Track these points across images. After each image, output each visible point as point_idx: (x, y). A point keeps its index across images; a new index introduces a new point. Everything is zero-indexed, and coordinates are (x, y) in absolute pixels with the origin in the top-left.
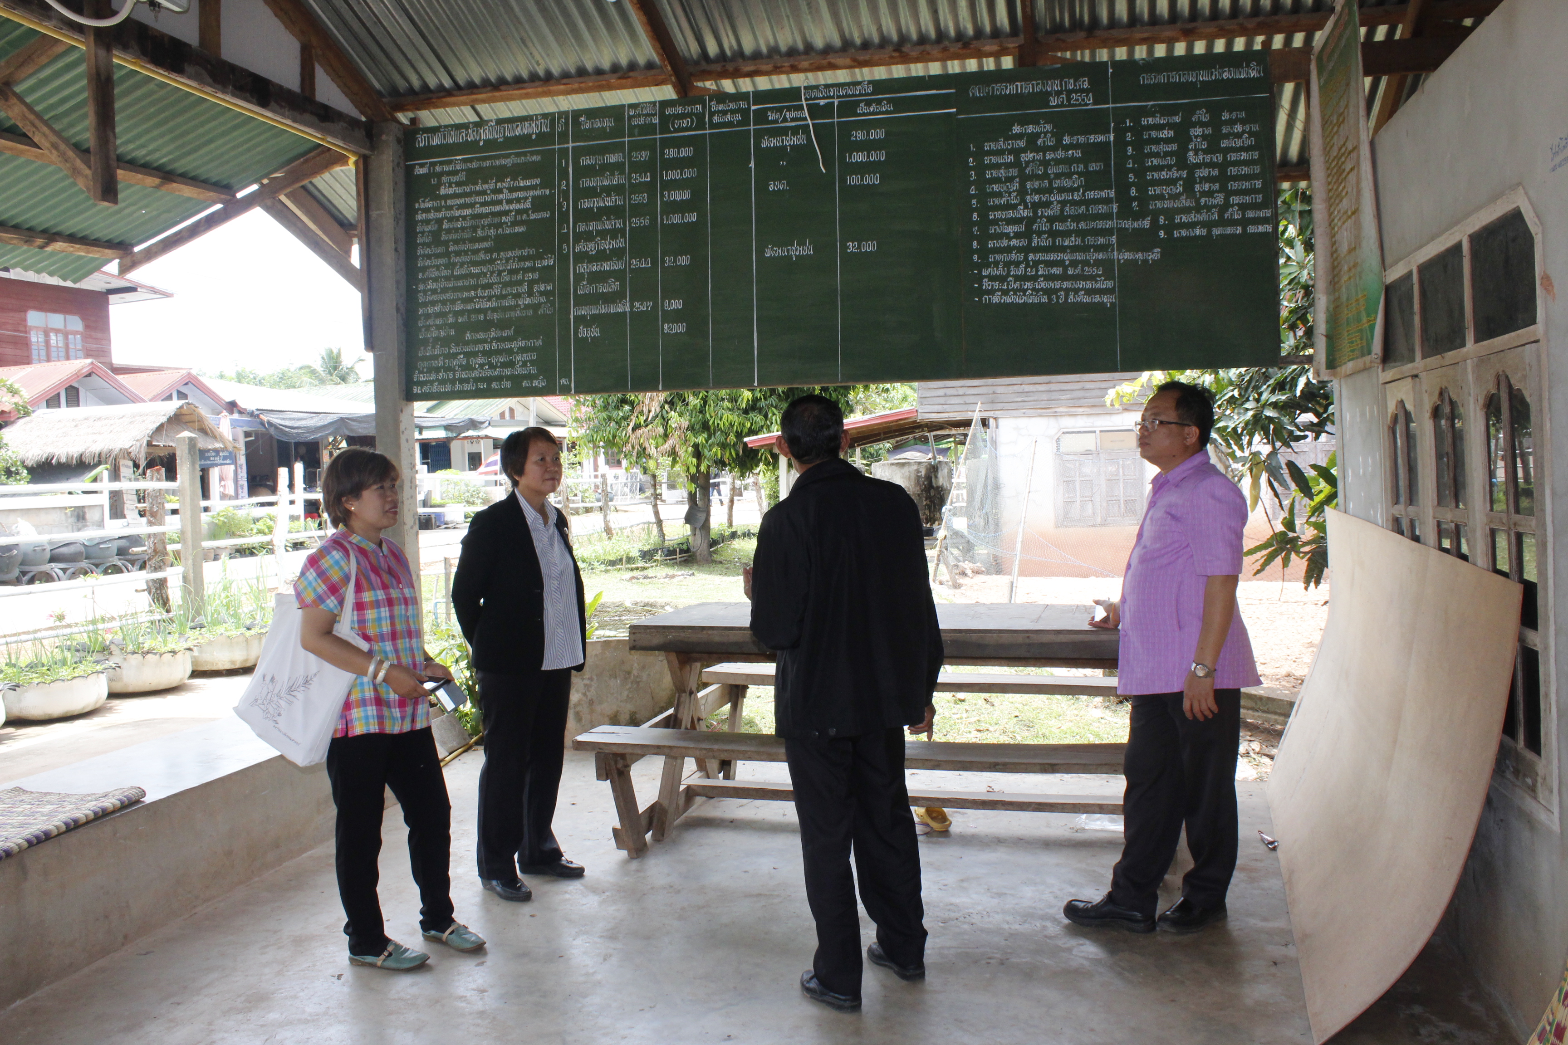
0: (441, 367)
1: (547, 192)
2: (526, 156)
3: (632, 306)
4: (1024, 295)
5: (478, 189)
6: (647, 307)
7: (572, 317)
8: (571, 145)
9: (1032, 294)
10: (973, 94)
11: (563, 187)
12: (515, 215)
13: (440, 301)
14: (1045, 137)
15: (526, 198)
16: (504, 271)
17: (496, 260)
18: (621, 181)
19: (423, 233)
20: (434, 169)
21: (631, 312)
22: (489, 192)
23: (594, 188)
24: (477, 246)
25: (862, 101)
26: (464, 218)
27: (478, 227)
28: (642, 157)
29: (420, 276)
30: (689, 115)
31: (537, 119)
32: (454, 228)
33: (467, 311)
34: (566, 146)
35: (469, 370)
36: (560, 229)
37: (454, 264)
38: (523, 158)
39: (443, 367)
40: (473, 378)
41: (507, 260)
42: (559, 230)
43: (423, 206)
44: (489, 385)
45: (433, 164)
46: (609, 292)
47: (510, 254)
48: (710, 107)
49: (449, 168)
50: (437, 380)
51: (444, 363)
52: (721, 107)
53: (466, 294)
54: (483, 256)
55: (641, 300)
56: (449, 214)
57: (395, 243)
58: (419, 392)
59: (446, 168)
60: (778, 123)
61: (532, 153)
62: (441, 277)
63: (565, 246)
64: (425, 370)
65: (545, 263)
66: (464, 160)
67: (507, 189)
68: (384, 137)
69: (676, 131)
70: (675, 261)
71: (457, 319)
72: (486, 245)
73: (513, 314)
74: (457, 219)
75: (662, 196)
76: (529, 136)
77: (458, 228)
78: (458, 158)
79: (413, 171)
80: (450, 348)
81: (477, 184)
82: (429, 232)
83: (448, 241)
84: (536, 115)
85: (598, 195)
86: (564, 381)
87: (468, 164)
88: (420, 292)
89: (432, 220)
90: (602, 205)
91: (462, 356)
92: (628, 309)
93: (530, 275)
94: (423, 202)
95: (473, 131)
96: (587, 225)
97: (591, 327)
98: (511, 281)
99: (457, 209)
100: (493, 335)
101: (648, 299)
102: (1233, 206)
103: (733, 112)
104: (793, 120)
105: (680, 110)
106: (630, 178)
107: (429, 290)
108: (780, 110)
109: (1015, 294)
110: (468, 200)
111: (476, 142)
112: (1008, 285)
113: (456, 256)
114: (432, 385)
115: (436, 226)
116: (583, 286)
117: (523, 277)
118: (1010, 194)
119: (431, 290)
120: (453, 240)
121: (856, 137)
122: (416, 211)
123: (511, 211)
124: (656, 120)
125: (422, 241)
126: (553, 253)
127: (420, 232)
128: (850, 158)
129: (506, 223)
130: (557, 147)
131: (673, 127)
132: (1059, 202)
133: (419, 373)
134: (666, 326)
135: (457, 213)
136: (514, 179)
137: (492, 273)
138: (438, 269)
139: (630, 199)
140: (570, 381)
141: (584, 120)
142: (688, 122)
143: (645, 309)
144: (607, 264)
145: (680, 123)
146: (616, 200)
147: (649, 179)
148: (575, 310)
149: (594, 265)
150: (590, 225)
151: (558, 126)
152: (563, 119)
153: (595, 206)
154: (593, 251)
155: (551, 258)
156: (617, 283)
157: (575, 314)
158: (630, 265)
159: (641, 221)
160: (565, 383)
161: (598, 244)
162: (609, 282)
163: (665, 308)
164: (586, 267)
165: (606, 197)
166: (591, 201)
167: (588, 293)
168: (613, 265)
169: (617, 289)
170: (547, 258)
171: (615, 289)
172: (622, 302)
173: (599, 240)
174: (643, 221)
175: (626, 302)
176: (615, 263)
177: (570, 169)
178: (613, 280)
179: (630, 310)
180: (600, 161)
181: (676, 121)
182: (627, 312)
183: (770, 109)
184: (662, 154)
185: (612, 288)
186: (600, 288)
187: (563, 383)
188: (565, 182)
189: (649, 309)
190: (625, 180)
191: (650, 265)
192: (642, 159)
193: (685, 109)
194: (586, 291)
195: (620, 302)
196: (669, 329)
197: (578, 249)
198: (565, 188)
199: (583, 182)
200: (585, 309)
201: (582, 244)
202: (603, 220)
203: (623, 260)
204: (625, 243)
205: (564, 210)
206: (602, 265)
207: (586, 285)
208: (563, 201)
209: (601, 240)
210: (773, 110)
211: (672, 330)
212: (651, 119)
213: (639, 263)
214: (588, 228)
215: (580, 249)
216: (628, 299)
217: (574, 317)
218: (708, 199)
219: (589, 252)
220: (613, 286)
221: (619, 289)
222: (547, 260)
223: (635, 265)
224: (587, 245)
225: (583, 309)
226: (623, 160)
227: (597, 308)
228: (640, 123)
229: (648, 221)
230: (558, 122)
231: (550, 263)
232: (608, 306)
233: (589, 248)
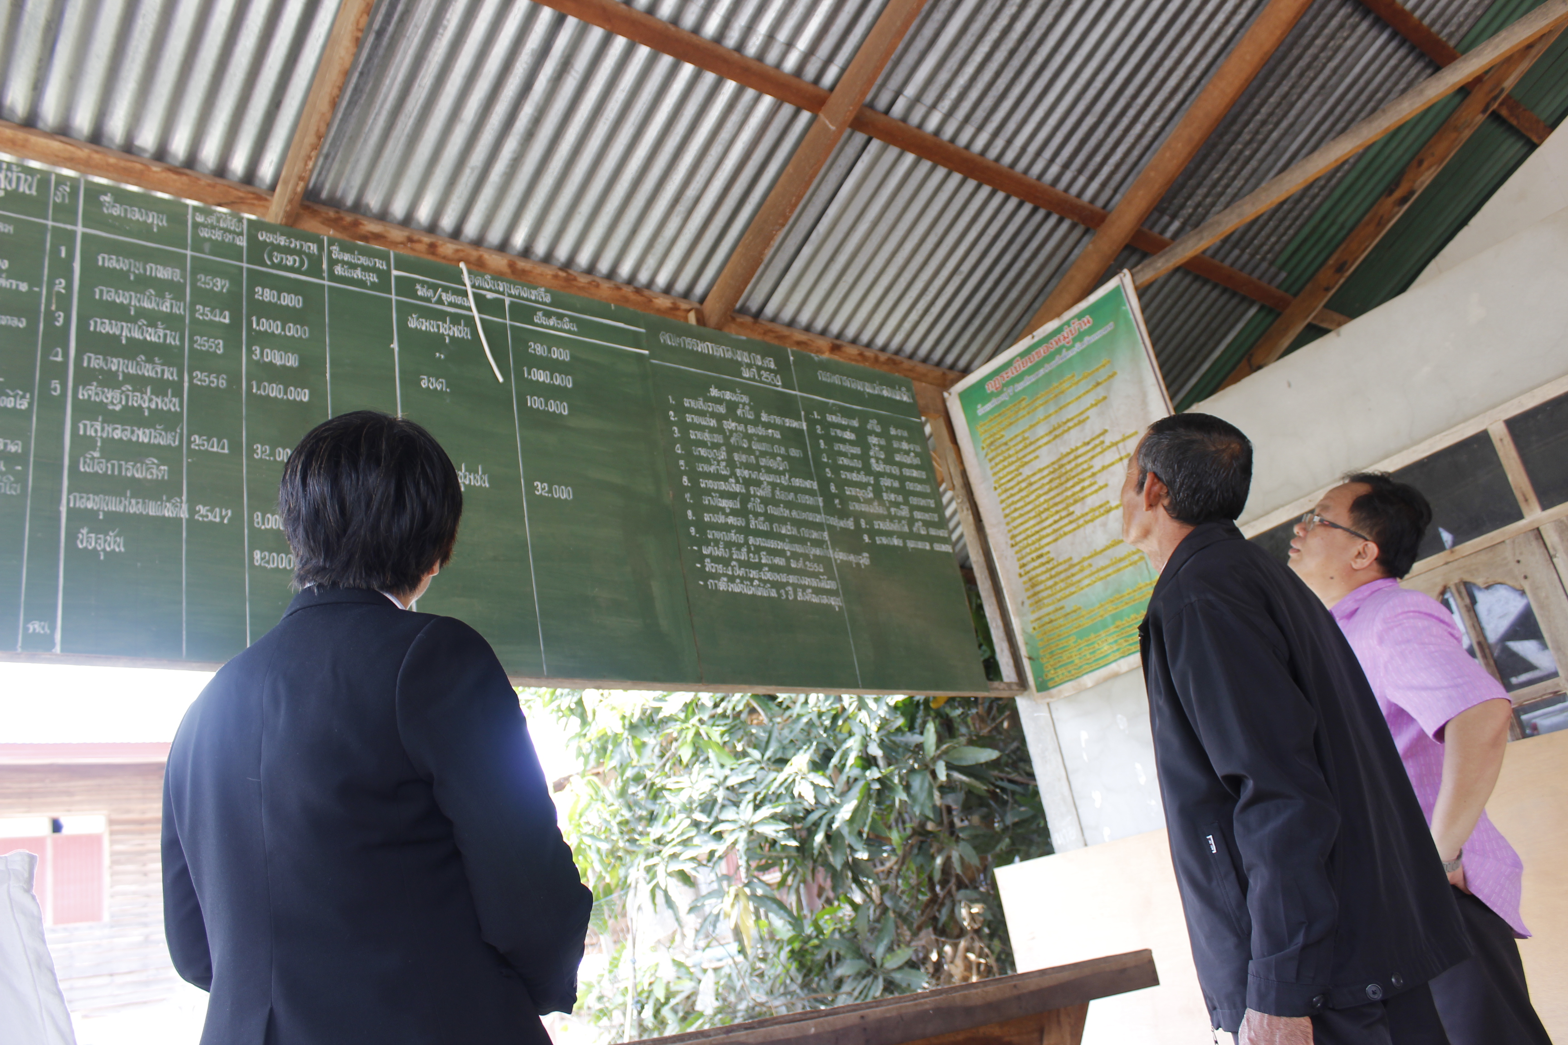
1: (24, 287)
3: (192, 511)
4: (752, 585)
6: (222, 518)
7: (63, 509)
8: (80, 229)
9: (759, 586)
10: (664, 341)
11: (60, 288)
14: (743, 408)
18: (176, 310)
21: (191, 520)
23: (124, 308)
25: (540, 310)
28: (215, 285)
30: (299, 252)
34: (69, 227)
36: (48, 351)
42: (45, 356)
46: (145, 479)
48: (330, 252)
52: (347, 257)
55: (212, 505)
60: (430, 302)
63: (56, 384)
65: (9, 403)
69: (274, 266)
70: (272, 453)
75: (250, 352)
85: (133, 320)
86: (35, 627)
90: (137, 335)
92: (184, 515)
96: (106, 360)
97: (106, 534)
101: (223, 505)
102: (917, 520)
103: (365, 269)
104: (451, 304)
105: (282, 241)
106: (193, 311)
108: (435, 287)
109: (742, 583)
112: (733, 570)
116: (93, 458)
118: (719, 462)
121: (535, 350)
124: (242, 242)
126: (28, 388)
128: (529, 374)
130: (50, 223)
131: (271, 259)
132: (769, 483)
134: (257, 555)
139: (192, 341)
140: (53, 628)
141: (109, 203)
142: (295, 261)
143: (218, 520)
144: (144, 433)
145: (282, 259)
146: (165, 336)
147: (227, 321)
148: (72, 497)
149: (117, 429)
150: (112, 362)
151: (55, 194)
152: (68, 189)
153: (124, 334)
154: (115, 405)
155: (23, 397)
156: (162, 468)
157: (72, 505)
158: (189, 442)
159: (211, 379)
160: (38, 629)
161: (127, 397)
162: (147, 462)
163: (256, 525)
164: (99, 428)
165: (148, 326)
166: (116, 325)
167: (100, 472)
168: (155, 437)
169: (163, 476)
170: (15, 397)
171: (158, 476)
172: (173, 501)
173: (128, 390)
174: (215, 380)
175: (181, 502)
176: (161, 435)
177: (77, 266)
178: (156, 461)
179: (187, 516)
180: (138, 269)
181: (275, 253)
182: (181, 519)
183: (419, 281)
184: (251, 292)
185: (152, 474)
186: (127, 469)
187: (34, 629)
188: (63, 281)
189: (226, 521)
190: (185, 310)
191: (226, 451)
192: (215, 289)
193: (291, 242)
194: (97, 468)
195: (168, 500)
196: (262, 559)
197: (83, 395)
198: (63, 291)
199: (101, 292)
200: (94, 500)
201: (93, 388)
202: (139, 359)
203: (176, 432)
204: (181, 406)
205: (58, 324)
206: (133, 432)
207: (98, 458)
208: (58, 309)
209: (133, 391)
210: (423, 283)
211: (268, 562)
212: (234, 239)
213: (206, 443)
214: (107, 365)
215: (90, 396)
216: (184, 498)
217: (69, 510)
218: (328, 375)
219: (106, 404)
220: (154, 471)
221: (166, 477)
222: (12, 399)
223: (198, 445)
224: (103, 392)
225: (88, 499)
226: (182, 281)
227: (121, 502)
228: (213, 237)
229: (224, 382)
230: (56, 188)
231: (21, 405)
232: (144, 503)
233: (107, 398)
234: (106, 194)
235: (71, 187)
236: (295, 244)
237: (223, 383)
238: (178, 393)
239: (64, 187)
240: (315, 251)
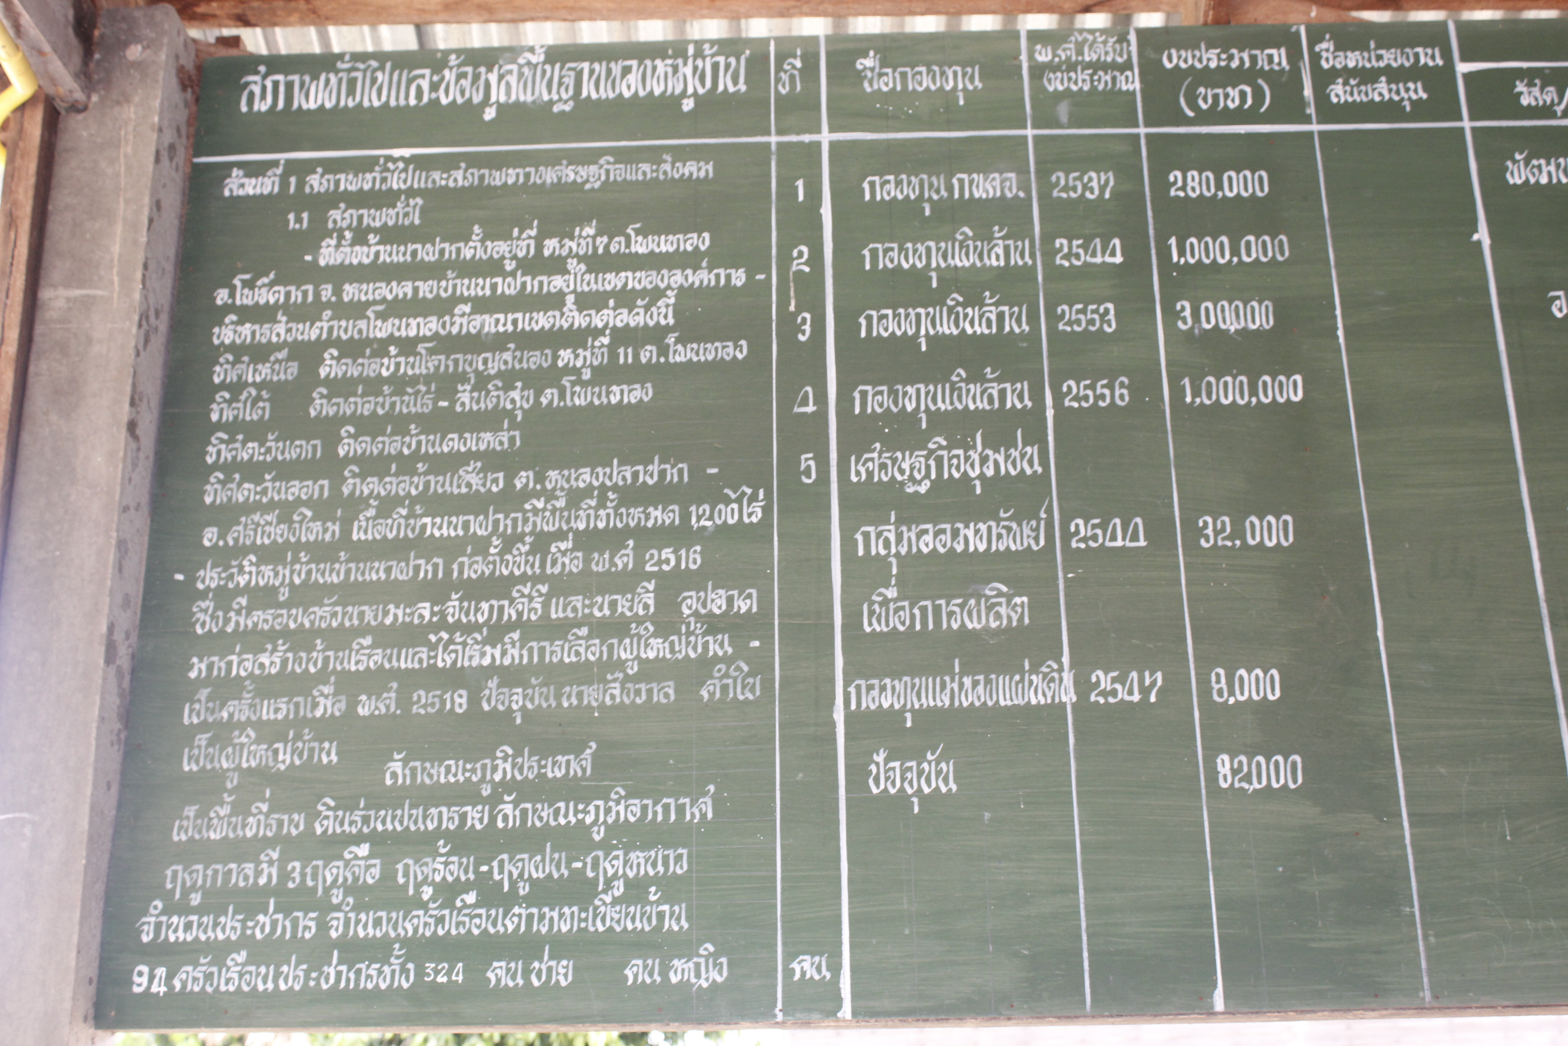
0: (267, 891)
1: (739, 278)
2: (660, 162)
3: (1083, 686)
5: (467, 253)
6: (1145, 691)
7: (839, 716)
8: (825, 137)
11: (800, 265)
12: (612, 349)
13: (285, 633)
15: (656, 294)
16: (560, 535)
17: (526, 494)
18: (1016, 259)
19: (236, 388)
20: (301, 184)
21: (1082, 706)
22: (509, 266)
23: (918, 277)
24: (453, 443)
26: (408, 346)
27: (463, 378)
28: (1085, 187)
29: (210, 536)
30: (1248, 75)
31: (699, 54)
32: (362, 380)
33: (396, 674)
34: (807, 138)
35: (388, 906)
36: (788, 398)
37: (356, 504)
38: (646, 167)
39: (279, 891)
40: (405, 942)
41: (575, 498)
42: (785, 405)
43: (245, 298)
44: (475, 972)
45: (303, 169)
46: (986, 629)
47: (585, 477)
48: (1315, 58)
49: (366, 182)
50: (245, 942)
51: (285, 876)
52: (1353, 59)
53: (396, 614)
54: (475, 480)
55: (1120, 664)
56: (346, 330)
57: (133, 403)
58: (158, 988)
59: (348, 183)
60: (1553, 115)
61: (681, 154)
62: (298, 547)
63: (807, 460)
64: (196, 899)
65: (729, 515)
66: (422, 163)
67: (581, 259)
68: (134, 52)
69: (1202, 118)
70: (1238, 532)
71: (353, 704)
72: (488, 440)
73: (592, 695)
74: (380, 348)
75: (1172, 316)
76: (671, 102)
77: (380, 380)
78: (397, 153)
79: (220, 182)
80: (313, 816)
81: (467, 239)
82: (259, 386)
83: (339, 421)
84: (698, 44)
85: (936, 299)
87: (436, 175)
88: (203, 595)
89: (279, 347)
90: (947, 329)
91: (364, 850)
92: (1068, 696)
93: (667, 553)
94: (249, 285)
95: (461, 76)
96: (893, 393)
97: (921, 759)
98: (586, 572)
99: (383, 316)
100: (504, 770)
101: (1144, 663)
103: (1395, 75)
105: (1212, 58)
106: (1049, 253)
107: (238, 591)
108: (1558, 79)
110: (426, 289)
111: (471, 110)
113: (363, 476)
114: (220, 962)
115: (294, 368)
116: (885, 602)
117: (640, 561)
119: (246, 590)
120: (354, 419)
122: (218, 315)
123: (597, 333)
124: (1132, 82)
125: (228, 415)
126: (760, 480)
127: (223, 386)
129: (577, 371)
130: (773, 139)
131: (1193, 105)
133: (168, 911)
134: (1224, 764)
135: (381, 330)
136: (610, 229)
137: (510, 542)
138: (285, 518)
139: (1053, 318)
140: (835, 968)
141: (872, 69)
142: (1243, 95)
143: (1136, 697)
144: (977, 531)
145: (1216, 97)
146: (1001, 316)
147: (1118, 259)
148: (852, 689)
149: (926, 532)
150: (905, 394)
151: (778, 80)
152: (798, 64)
153: (923, 332)
154: (919, 483)
155: (753, 498)
156: (1018, 600)
157: (853, 707)
158: (1067, 536)
159: (1099, 391)
160: (811, 972)
161: (939, 461)
162: (988, 593)
163: (1216, 697)
164: (892, 537)
165: (965, 305)
166: (907, 316)
167: (901, 628)
168: (999, 536)
169: (1021, 619)
170: (739, 501)
171: (1009, 618)
172: (1044, 669)
173: (941, 447)
174: (1107, 392)
175: (1061, 670)
176: (1009, 529)
177: (826, 212)
178: (1004, 589)
179: (1074, 699)
180: (938, 191)
181: (1202, 90)
182: (1063, 705)
183: (1519, 74)
184: (1161, 185)
185: (998, 616)
186: (951, 614)
187: (803, 973)
188: (805, 249)
189: (1153, 699)
190: (1032, 255)
191: (1142, 543)
192: (1088, 195)
193: (1231, 58)
194: (894, 621)
195: (1034, 670)
196: (1235, 772)
197: (858, 473)
198: (807, 269)
199: (874, 253)
200: (893, 688)
201: (875, 455)
202: (954, 378)
203: (1039, 520)
204: (1044, 462)
205: (802, 338)
206: (955, 534)
207: (895, 600)
208: (799, 309)
209: (949, 448)
210: (1530, 76)
211: (1248, 778)
212: (1114, 79)
213: (1099, 532)
214: (896, 403)
215: (870, 474)
216: (1066, 659)
217: (849, 717)
218: (1340, 333)
219: (902, 484)
220: (1003, 610)
221: (1027, 621)
222: (735, 506)
223: (1084, 540)
224: (894, 461)
225: (883, 689)
226: (1022, 194)
227: (943, 687)
228: (1074, 88)
229: (1125, 392)
230: (779, 68)
231: (750, 515)
232: (988, 682)
233: (902, 471)
234: (865, 55)
235: (804, 58)
236: (1240, 58)
237: (1122, 396)
238: (1036, 437)
239: (791, 60)
240: (1284, 63)
